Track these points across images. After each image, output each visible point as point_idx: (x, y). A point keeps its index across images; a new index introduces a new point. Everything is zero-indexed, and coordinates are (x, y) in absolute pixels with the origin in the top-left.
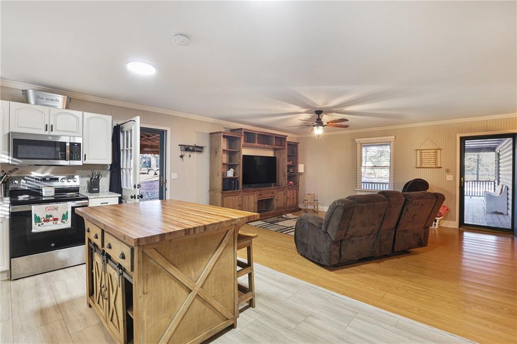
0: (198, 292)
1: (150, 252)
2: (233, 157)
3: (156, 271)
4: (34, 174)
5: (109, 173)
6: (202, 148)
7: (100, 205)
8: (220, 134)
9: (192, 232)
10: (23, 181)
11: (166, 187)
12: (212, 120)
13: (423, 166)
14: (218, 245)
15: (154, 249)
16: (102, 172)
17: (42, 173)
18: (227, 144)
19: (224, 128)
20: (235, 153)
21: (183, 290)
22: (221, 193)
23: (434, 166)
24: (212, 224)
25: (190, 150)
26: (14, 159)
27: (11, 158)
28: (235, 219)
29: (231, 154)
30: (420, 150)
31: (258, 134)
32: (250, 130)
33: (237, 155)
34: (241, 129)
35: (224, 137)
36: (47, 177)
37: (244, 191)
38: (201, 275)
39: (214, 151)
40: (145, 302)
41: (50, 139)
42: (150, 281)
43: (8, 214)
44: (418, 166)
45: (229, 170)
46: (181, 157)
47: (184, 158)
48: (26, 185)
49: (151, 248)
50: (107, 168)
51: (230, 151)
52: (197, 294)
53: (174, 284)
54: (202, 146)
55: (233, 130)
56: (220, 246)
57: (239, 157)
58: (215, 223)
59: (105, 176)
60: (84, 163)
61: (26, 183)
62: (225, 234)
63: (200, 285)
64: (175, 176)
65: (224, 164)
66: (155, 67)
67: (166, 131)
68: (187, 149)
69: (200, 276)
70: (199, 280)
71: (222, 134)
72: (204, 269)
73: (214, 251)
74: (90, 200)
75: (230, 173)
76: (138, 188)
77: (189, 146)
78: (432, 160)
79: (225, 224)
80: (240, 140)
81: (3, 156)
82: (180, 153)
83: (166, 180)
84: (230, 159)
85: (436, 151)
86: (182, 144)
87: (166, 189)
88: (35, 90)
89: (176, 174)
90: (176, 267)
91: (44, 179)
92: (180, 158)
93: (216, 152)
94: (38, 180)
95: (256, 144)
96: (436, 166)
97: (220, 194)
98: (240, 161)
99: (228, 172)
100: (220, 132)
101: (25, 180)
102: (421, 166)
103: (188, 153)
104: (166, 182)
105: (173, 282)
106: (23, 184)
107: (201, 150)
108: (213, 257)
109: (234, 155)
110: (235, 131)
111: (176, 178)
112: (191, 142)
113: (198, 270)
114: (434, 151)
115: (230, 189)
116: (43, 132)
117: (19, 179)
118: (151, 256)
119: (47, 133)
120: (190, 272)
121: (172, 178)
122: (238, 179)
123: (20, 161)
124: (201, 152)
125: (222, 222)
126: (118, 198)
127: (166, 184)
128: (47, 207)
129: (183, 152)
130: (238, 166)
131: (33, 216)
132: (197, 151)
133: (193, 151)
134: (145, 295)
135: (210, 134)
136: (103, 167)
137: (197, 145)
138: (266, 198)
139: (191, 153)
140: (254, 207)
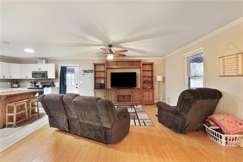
13: (226, 74)
22: (94, 90)
23: (235, 74)
27: (32, 78)
30: (222, 57)
37: (108, 90)
44: (221, 74)
54: (92, 70)
65: (95, 77)
67: (78, 65)
68: (85, 71)
71: (94, 64)
74: (44, 89)
75: (102, 81)
78: (234, 66)
80: (105, 66)
85: (237, 56)
92: (83, 75)
95: (116, 67)
96: (238, 74)
102: (224, 75)
111: (82, 83)
114: (235, 56)
119: (39, 71)
121: (80, 83)
124: (92, 72)
129: (84, 73)
132: (90, 72)
137: (89, 70)
138: (123, 94)
139: (87, 73)
140: (115, 98)
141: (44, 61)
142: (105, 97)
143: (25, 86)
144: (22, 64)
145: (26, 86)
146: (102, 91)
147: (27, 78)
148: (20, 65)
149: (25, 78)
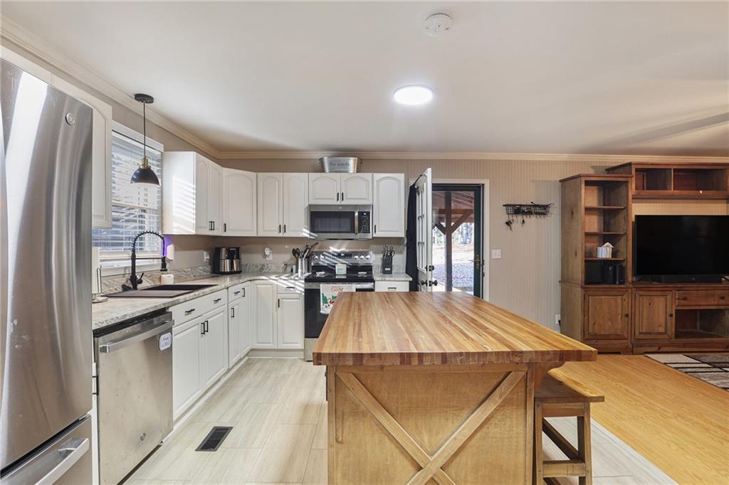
0: (435, 475)
1: (348, 379)
2: (612, 221)
3: (358, 413)
4: (333, 249)
5: (406, 248)
6: (546, 207)
7: (387, 290)
8: (579, 179)
9: (415, 362)
10: (322, 256)
11: (484, 271)
12: (564, 157)
14: (483, 397)
15: (354, 375)
16: (395, 248)
17: (339, 249)
18: (599, 196)
19: (593, 167)
20: (615, 212)
21: (405, 459)
22: (582, 288)
24: (461, 354)
25: (523, 211)
26: (312, 234)
27: (308, 232)
28: (522, 352)
29: (609, 214)
31: (674, 169)
32: (652, 164)
33: (621, 216)
34: (630, 164)
35: (588, 183)
36: (343, 252)
37: (640, 289)
38: (442, 444)
39: (569, 211)
40: (340, 456)
41: (340, 209)
42: (347, 424)
43: (303, 290)
45: (601, 246)
46: (508, 223)
47: (513, 226)
48: (324, 261)
49: (349, 373)
50: (403, 242)
51: (604, 210)
52: (432, 478)
53: (389, 445)
54: (546, 204)
55: (611, 170)
56: (487, 401)
57: (626, 220)
58: (468, 354)
59: (401, 253)
60: (374, 236)
61: (325, 259)
62: (501, 377)
63: (441, 462)
64: (497, 254)
65: (587, 234)
66: (431, 89)
67: (483, 185)
68: (518, 210)
69: (440, 447)
70: (439, 452)
71: (583, 180)
72: (450, 437)
73: (473, 407)
74: (376, 282)
75: (605, 252)
76: (430, 270)
77: (521, 205)
79: (494, 359)
80: (627, 186)
81: (305, 230)
82: (506, 218)
83: (483, 261)
84: (606, 225)
86: (510, 203)
87: (483, 275)
88: (329, 157)
89: (500, 251)
90: (393, 416)
91: (339, 255)
92: (506, 226)
93: (573, 213)
94: (335, 256)
95: (672, 191)
97: (580, 289)
98: (627, 229)
99: (600, 249)
100: (579, 176)
101: (323, 255)
103: (520, 218)
104: (483, 264)
105: (387, 440)
106: (323, 260)
107: (544, 211)
108: (471, 418)
109: (615, 216)
110: (616, 171)
111: (500, 257)
112: (525, 199)
113: (437, 434)
115: (603, 282)
116: (335, 202)
117: (319, 253)
118: (349, 386)
119: (339, 203)
120: (421, 433)
121: (494, 257)
122: (624, 264)
123: (316, 235)
124: (544, 214)
125: (485, 354)
126: (408, 283)
127: (484, 266)
128: (333, 287)
129: (510, 216)
130: (623, 240)
131: (321, 296)
132: (537, 213)
133: (530, 213)
134: (340, 446)
135: (560, 181)
136: (397, 240)
137: (535, 203)
138: (700, 306)
139: (525, 217)
140: (666, 323)
141: (352, 162)
142: (627, 316)
143: (262, 269)
144: (260, 174)
145: (263, 265)
146: (616, 293)
147: (281, 235)
148: (252, 175)
149: (276, 234)
